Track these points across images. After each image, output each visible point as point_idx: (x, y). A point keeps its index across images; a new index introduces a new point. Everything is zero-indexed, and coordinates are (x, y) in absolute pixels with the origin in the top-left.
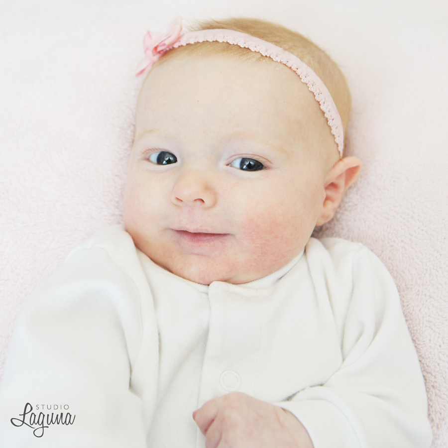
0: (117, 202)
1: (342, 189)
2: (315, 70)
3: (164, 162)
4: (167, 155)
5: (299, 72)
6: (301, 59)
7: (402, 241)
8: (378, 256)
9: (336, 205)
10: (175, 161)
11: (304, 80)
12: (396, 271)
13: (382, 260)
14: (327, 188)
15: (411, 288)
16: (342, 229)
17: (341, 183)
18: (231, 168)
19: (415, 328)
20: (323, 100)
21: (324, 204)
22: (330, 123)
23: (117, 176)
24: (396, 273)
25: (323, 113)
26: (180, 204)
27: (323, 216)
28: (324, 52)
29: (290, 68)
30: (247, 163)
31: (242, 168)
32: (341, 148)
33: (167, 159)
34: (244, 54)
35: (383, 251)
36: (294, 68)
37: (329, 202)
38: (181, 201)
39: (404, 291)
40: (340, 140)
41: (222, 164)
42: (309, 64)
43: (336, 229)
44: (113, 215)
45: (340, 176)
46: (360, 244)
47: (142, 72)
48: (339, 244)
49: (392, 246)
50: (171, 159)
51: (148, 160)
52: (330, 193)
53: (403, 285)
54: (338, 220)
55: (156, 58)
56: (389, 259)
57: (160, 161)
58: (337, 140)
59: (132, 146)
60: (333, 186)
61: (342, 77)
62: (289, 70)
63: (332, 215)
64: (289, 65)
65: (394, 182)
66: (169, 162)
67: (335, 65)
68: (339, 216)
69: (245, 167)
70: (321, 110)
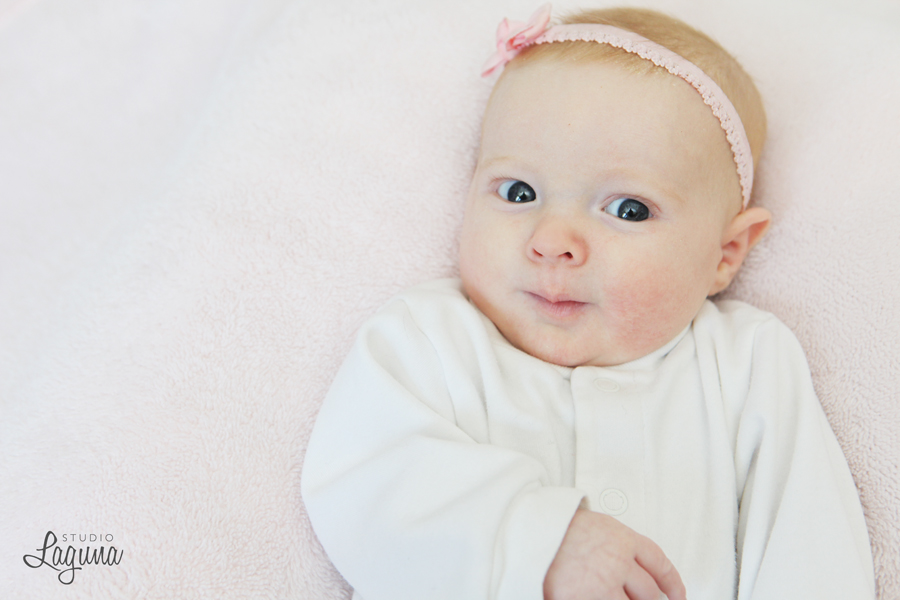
0: (450, 250)
1: (744, 249)
2: (722, 87)
3: (518, 198)
4: (522, 188)
5: (701, 90)
6: (705, 71)
7: (825, 310)
8: (792, 329)
9: (734, 269)
10: (533, 197)
11: (708, 101)
12: (816, 349)
13: (797, 335)
14: (724, 247)
15: (835, 372)
16: (745, 293)
17: (744, 241)
18: (608, 216)
19: (838, 424)
20: (731, 129)
21: (719, 267)
22: (737, 159)
23: (450, 215)
24: (814, 351)
25: (730, 145)
26: (538, 259)
27: (717, 284)
28: (734, 60)
29: (691, 84)
30: (628, 211)
31: (620, 216)
32: (747, 193)
33: (521, 194)
34: (632, 63)
35: (798, 323)
36: (695, 84)
37: (725, 265)
38: (541, 255)
39: (824, 375)
40: (747, 182)
41: (596, 209)
42: (714, 78)
43: (737, 293)
44: (444, 266)
45: (740, 234)
46: (770, 315)
47: (491, 71)
48: (740, 310)
49: (811, 316)
50: (527, 193)
51: (496, 193)
52: (728, 253)
53: (824, 367)
54: (740, 281)
55: (511, 55)
56: (807, 332)
57: (511, 196)
58: (743, 183)
59: (473, 177)
60: (733, 245)
61: (756, 97)
62: (688, 86)
63: (727, 281)
64: (689, 79)
65: (817, 232)
66: (524, 199)
67: (748, 79)
68: (741, 275)
69: (624, 215)
70: (727, 141)
